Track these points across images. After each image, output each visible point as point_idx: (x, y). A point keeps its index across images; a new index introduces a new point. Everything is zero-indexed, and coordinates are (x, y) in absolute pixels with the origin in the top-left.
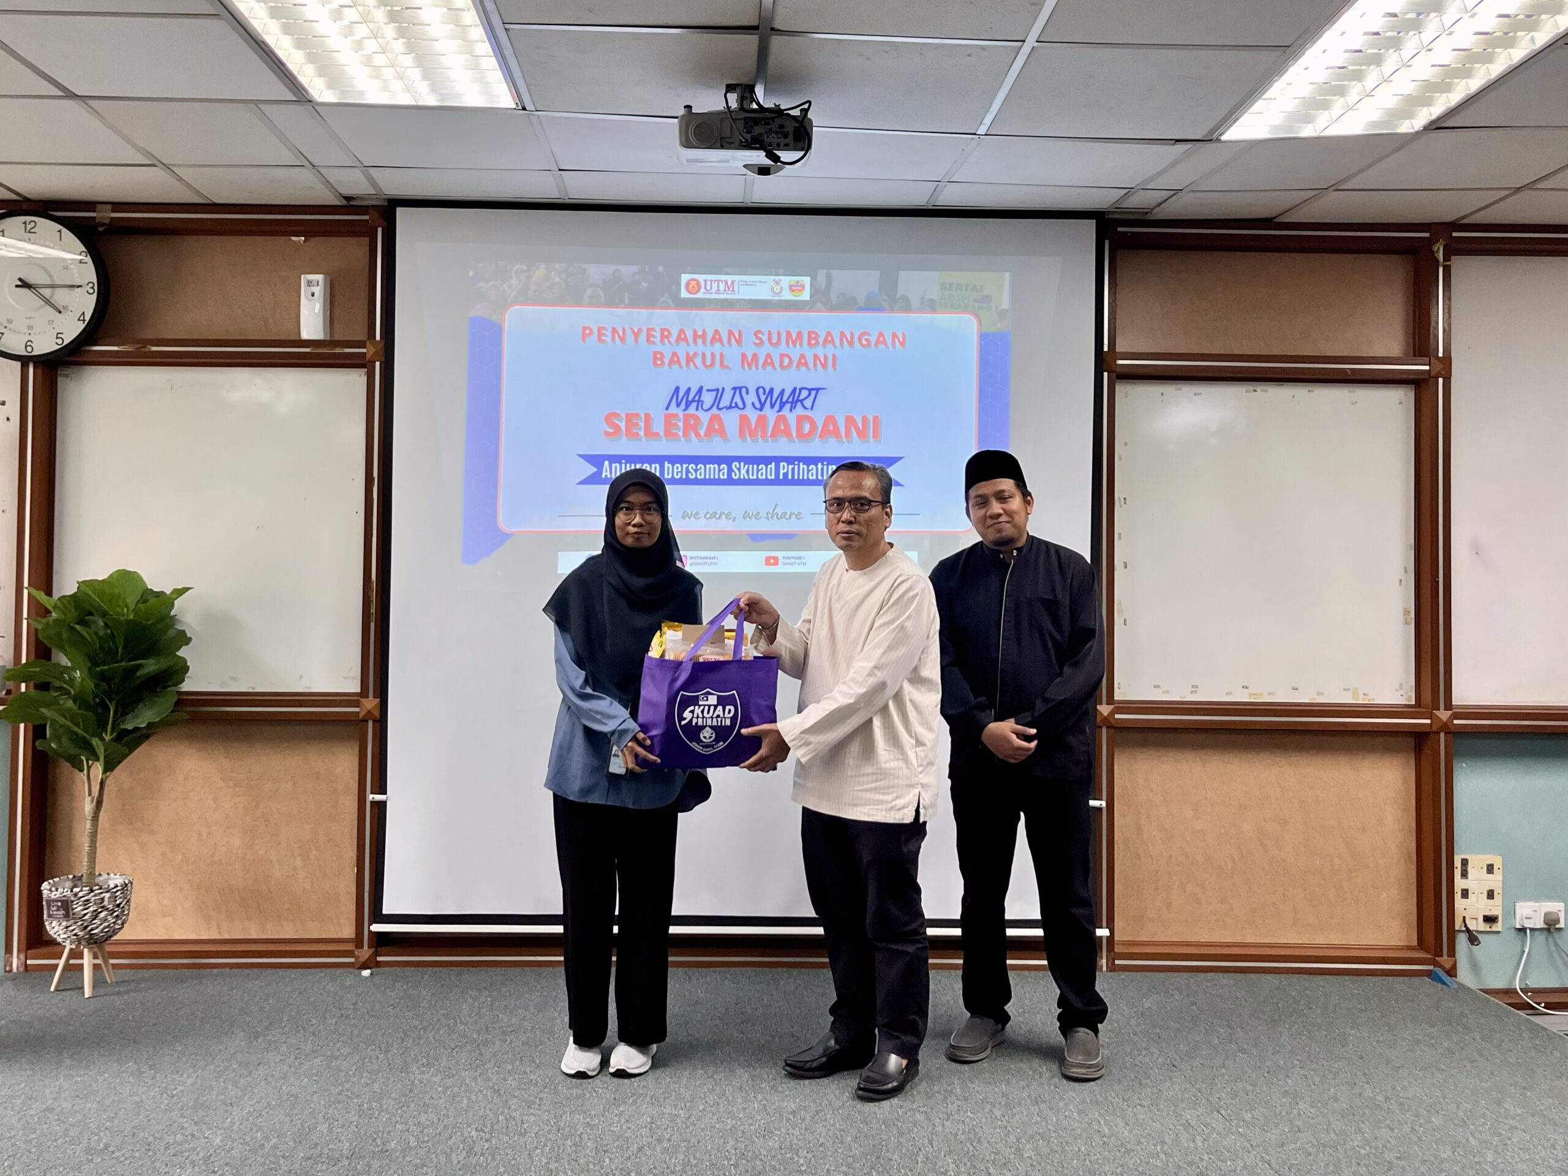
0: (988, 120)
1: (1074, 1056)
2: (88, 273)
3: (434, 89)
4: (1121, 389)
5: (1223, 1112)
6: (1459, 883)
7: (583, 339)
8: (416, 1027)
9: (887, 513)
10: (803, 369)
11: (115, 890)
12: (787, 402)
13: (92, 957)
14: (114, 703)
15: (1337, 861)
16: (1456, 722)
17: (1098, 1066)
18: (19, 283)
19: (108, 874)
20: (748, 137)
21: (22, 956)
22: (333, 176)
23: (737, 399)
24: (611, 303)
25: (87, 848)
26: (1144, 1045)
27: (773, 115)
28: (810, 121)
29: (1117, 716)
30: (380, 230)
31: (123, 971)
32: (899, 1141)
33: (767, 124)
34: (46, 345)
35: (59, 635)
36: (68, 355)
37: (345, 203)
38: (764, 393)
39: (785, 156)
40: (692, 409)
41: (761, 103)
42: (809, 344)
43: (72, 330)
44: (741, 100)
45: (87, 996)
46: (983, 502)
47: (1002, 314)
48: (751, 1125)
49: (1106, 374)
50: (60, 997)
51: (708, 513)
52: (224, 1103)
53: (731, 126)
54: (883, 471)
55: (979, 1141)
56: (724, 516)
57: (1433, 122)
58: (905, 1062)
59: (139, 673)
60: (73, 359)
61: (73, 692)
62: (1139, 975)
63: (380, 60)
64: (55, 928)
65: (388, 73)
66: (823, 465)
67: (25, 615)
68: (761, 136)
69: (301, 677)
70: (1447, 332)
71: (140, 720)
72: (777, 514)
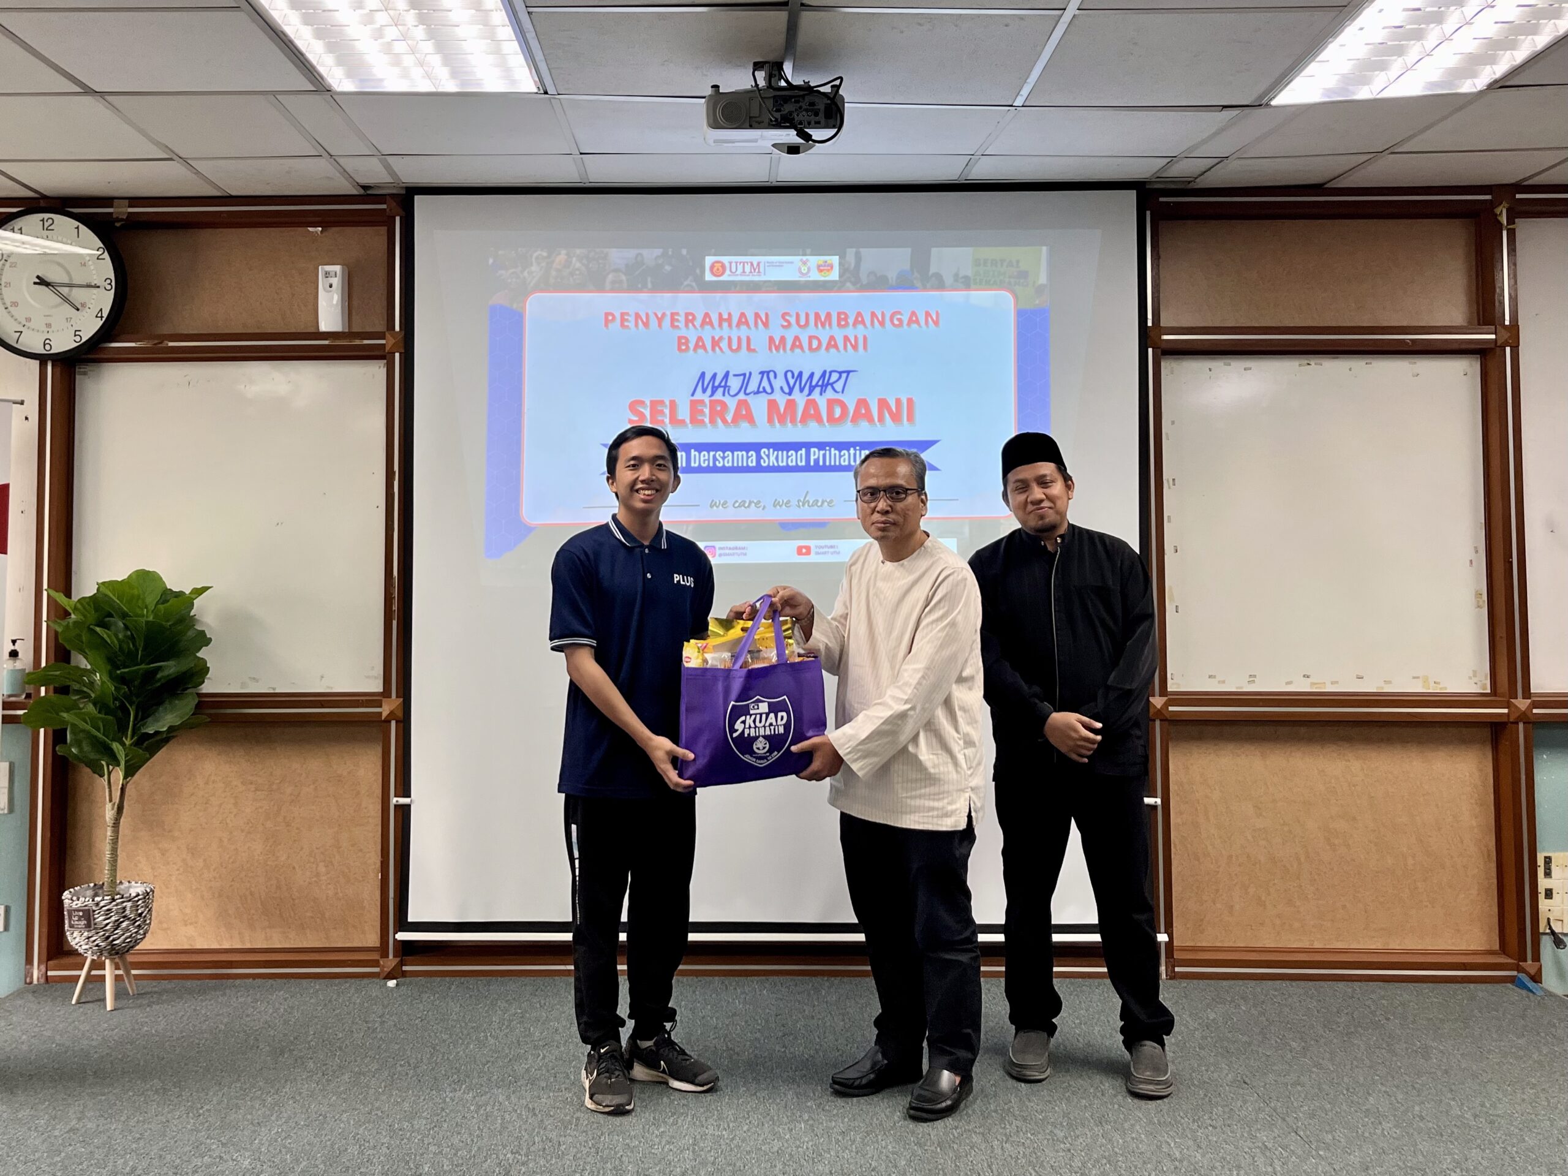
0: (1025, 92)
1: (1140, 1071)
2: (105, 270)
3: (454, 74)
4: (1167, 365)
5: (1302, 1133)
6: (1543, 883)
7: (606, 325)
8: (444, 1041)
9: (922, 501)
10: (833, 350)
11: (136, 899)
12: (817, 385)
13: (113, 967)
14: (134, 707)
15: (1410, 861)
16: (1535, 711)
17: (1166, 1084)
18: (38, 281)
19: (129, 882)
20: (778, 115)
21: (43, 968)
22: (349, 164)
23: (765, 383)
24: (633, 288)
25: (108, 855)
26: (1212, 1060)
27: (802, 93)
28: (842, 97)
29: (1171, 709)
30: (398, 219)
31: (145, 982)
32: (956, 1165)
33: (797, 102)
34: (63, 343)
35: (79, 636)
36: (86, 353)
37: (362, 192)
38: (793, 377)
39: (817, 134)
40: (718, 395)
41: (790, 80)
42: (839, 325)
43: (90, 326)
44: (769, 78)
45: (109, 1008)
46: (1024, 486)
47: (1040, 290)
48: (798, 1147)
49: (1150, 350)
50: (81, 1010)
51: (737, 501)
52: (252, 1123)
53: (760, 105)
54: (917, 456)
55: (1042, 1166)
56: (753, 505)
57: (1496, 81)
58: (958, 1079)
59: (159, 676)
60: (90, 356)
61: (93, 695)
62: (1202, 983)
63: (400, 47)
64: (76, 939)
65: (408, 60)
66: (855, 450)
67: (45, 617)
68: (791, 115)
69: (322, 677)
70: (1514, 300)
71: (160, 723)
72: (808, 501)
